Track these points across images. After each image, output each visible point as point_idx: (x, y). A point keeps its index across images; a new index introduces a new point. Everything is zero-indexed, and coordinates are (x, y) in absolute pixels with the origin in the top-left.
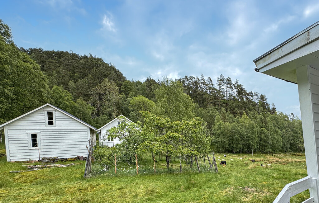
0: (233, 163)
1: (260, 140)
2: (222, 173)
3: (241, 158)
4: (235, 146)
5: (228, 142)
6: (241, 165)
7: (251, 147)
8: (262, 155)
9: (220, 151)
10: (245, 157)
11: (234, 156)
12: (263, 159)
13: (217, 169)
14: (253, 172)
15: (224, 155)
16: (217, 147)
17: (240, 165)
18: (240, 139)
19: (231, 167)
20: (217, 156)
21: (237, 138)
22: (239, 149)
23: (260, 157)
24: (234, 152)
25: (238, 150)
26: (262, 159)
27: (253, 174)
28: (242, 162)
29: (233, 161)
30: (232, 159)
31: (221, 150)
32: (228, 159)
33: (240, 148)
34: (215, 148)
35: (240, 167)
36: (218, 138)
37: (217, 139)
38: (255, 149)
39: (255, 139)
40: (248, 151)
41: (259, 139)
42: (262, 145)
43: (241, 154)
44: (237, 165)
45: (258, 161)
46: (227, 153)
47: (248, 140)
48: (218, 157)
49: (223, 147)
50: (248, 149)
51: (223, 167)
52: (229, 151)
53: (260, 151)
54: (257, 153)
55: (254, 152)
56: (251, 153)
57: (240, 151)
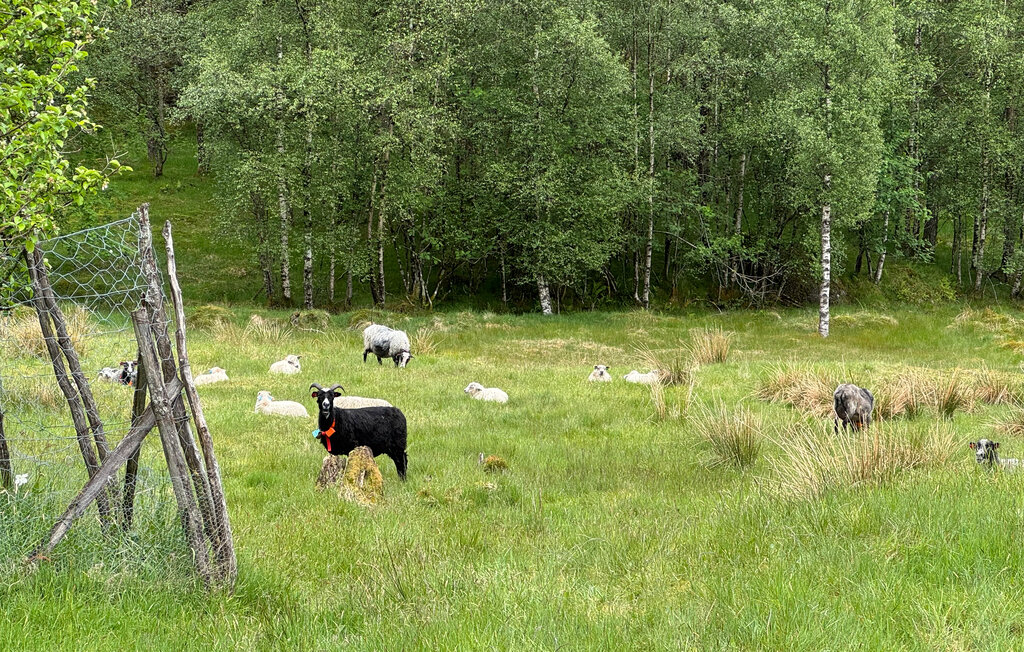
0: (508, 438)
1: (937, 94)
2: (302, 588)
3: (645, 375)
4: (544, 189)
5: (426, 121)
6: (645, 472)
7: (796, 197)
8: (969, 331)
9: (298, 269)
10: (706, 351)
11: (538, 357)
12: (993, 375)
13: (213, 528)
14: (859, 532)
15: (357, 340)
16: (259, 211)
17: (635, 471)
18: (621, 76)
19: (481, 498)
20: (254, 352)
21: (571, 59)
22: (617, 237)
23: (933, 350)
24: (532, 294)
25: (597, 258)
26: (967, 375)
27: (866, 570)
28: (659, 419)
29: (507, 423)
30: (500, 396)
31: (322, 263)
32: (435, 385)
33: (630, 219)
34: (225, 218)
35: (631, 493)
36: (268, 50)
37: (264, 71)
38: (859, 238)
39: (852, 61)
40: (748, 268)
41: (927, 68)
42: (973, 162)
43: (641, 323)
44: (582, 477)
45: (911, 412)
46: (421, 308)
47: (757, 90)
48: (260, 369)
49: (356, 210)
50: (748, 242)
51: (342, 512)
52: (452, 265)
53: (945, 264)
54: (894, 298)
55: (853, 284)
56: (797, 294)
57: (623, 265)
